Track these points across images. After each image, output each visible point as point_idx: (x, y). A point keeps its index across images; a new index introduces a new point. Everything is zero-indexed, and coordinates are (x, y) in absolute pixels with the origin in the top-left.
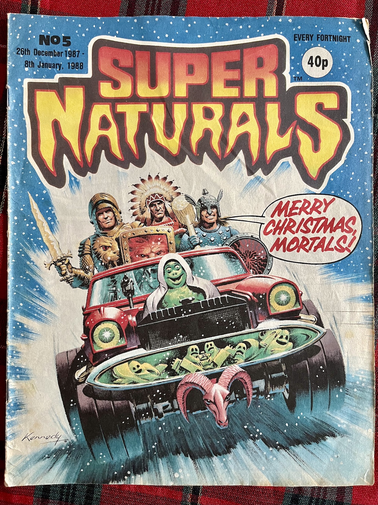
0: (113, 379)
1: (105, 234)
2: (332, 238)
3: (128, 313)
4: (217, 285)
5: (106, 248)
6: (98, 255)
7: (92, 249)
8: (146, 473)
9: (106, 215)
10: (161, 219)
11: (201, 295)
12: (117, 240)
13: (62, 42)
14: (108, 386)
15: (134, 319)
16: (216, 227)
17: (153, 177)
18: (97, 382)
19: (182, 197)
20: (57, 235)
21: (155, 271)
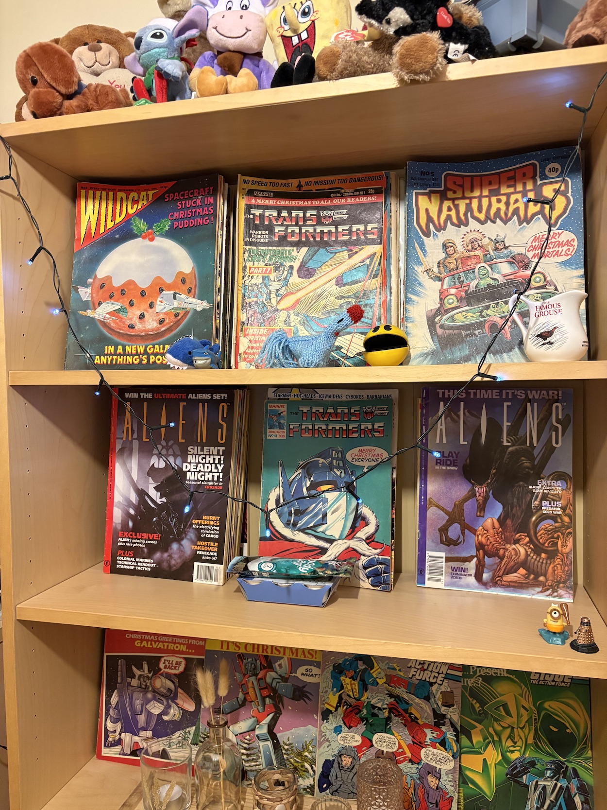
0: (453, 321)
1: (450, 257)
2: (563, 250)
3: (461, 291)
4: (504, 277)
5: (450, 263)
6: (446, 267)
7: (444, 264)
8: (470, 362)
9: (450, 249)
10: (476, 249)
11: (496, 281)
12: (455, 259)
13: (430, 175)
14: (451, 324)
15: (464, 293)
16: (503, 250)
17: (473, 230)
18: (446, 322)
19: (487, 238)
20: (427, 258)
21: (474, 272)
